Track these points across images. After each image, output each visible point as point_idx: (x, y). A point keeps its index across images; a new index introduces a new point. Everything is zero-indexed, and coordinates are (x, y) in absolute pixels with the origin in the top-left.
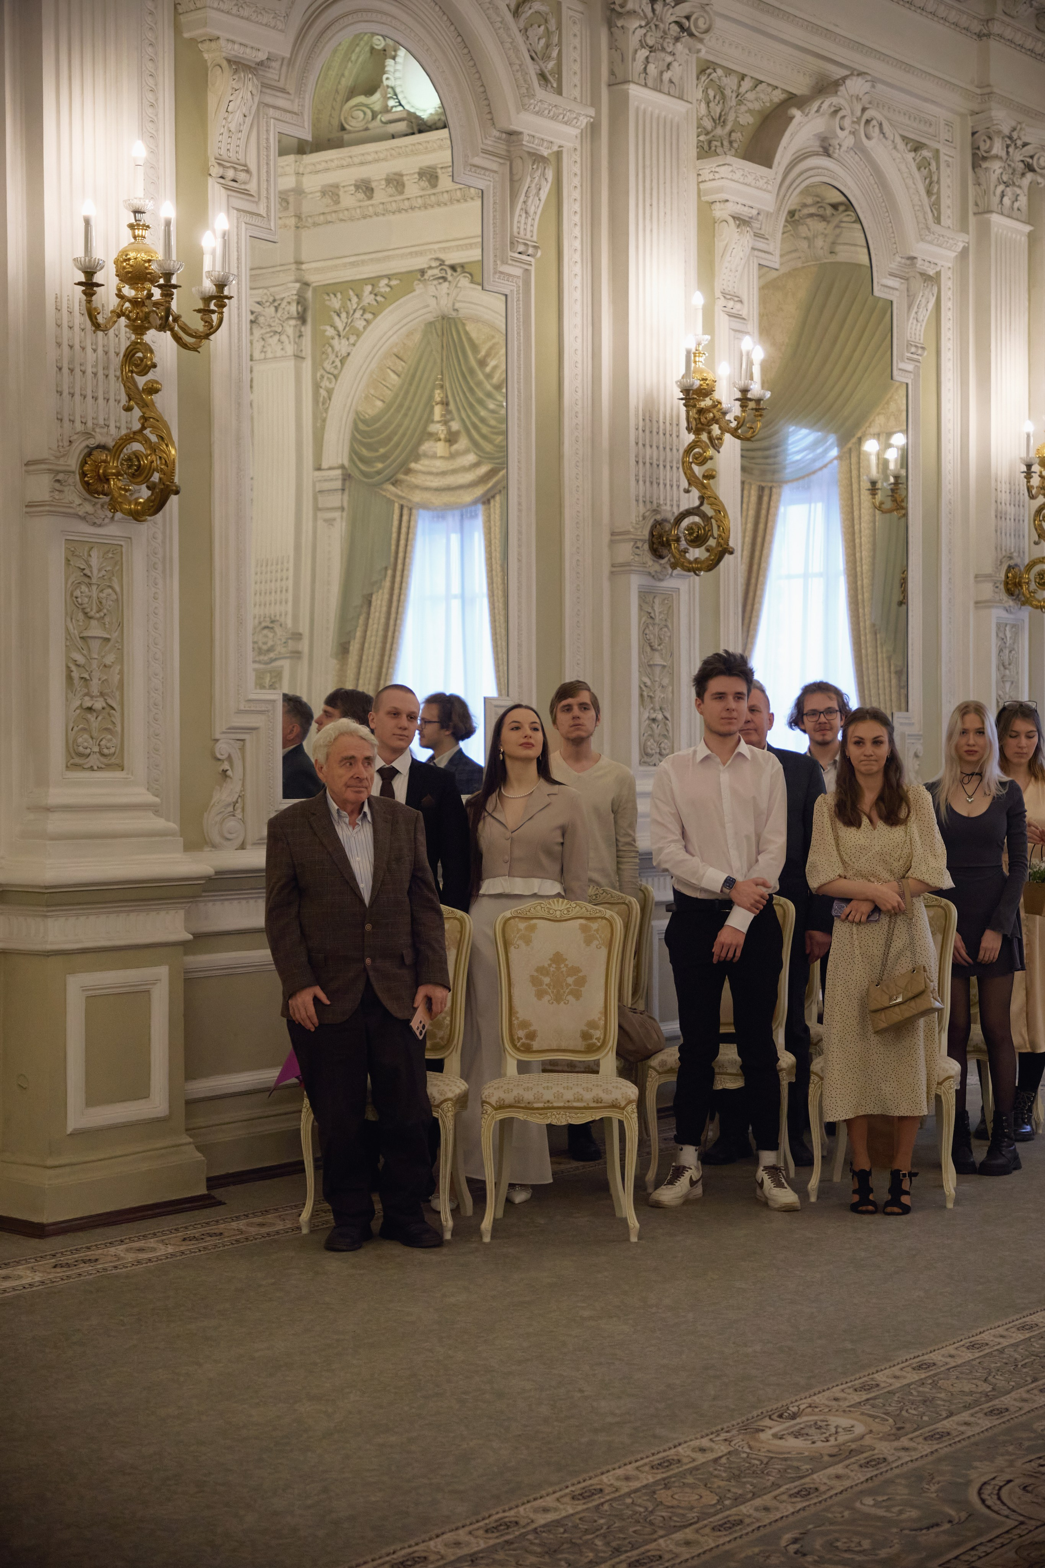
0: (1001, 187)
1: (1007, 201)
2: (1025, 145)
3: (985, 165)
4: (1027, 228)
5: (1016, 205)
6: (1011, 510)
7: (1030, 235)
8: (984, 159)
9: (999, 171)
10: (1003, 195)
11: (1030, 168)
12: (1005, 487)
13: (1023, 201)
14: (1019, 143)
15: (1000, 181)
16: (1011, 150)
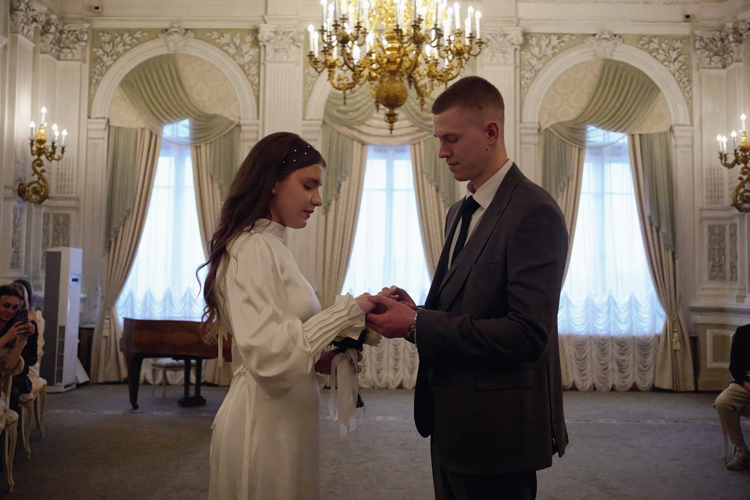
0: (22, 25)
1: (25, 31)
2: (33, 10)
3: (16, 12)
4: (33, 45)
5: (29, 34)
6: (22, 161)
7: (34, 48)
8: (16, 10)
9: (22, 17)
10: (23, 28)
11: (35, 20)
12: (19, 150)
13: (31, 33)
14: (31, 8)
15: (22, 22)
16: (28, 10)
